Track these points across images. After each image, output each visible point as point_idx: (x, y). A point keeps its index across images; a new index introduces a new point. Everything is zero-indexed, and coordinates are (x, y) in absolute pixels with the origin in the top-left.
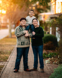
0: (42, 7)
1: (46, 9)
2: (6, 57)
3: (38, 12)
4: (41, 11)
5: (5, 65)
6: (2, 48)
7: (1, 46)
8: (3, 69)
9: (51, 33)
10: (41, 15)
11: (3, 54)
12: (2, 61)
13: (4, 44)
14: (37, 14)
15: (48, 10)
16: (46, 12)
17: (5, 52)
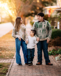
1: (52, 2)
2: (11, 54)
3: (43, 5)
4: (46, 4)
5: (12, 62)
7: (5, 43)
8: (10, 67)
10: (46, 9)
11: (8, 51)
12: (8, 59)
14: (42, 8)
15: (54, 4)
16: (52, 5)
17: (10, 49)
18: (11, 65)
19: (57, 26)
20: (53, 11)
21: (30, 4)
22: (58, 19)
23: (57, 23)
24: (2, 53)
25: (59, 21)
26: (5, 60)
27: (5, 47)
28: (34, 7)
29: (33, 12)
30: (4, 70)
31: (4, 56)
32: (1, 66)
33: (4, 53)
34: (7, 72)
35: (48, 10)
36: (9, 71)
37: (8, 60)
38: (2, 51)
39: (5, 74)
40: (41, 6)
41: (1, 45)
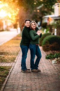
0: (46, 10)
2: (13, 58)
3: (42, 15)
4: (46, 14)
5: (13, 65)
6: (9, 49)
7: (8, 47)
8: (11, 70)
9: (55, 34)
11: (10, 55)
12: (10, 62)
13: (11, 45)
14: (42, 17)
15: (52, 13)
16: (50, 14)
17: (12, 53)
18: (12, 68)
19: (54, 32)
23: (54, 30)
24: (5, 57)
25: (56, 28)
26: (7, 64)
27: (8, 52)
30: (5, 73)
31: (7, 60)
33: (7, 57)
34: (8, 75)
37: (9, 64)
38: (5, 55)
39: (6, 77)
41: (4, 49)
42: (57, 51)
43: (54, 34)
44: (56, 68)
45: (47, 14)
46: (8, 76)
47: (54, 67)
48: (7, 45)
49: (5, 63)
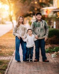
1: (49, 3)
2: (11, 52)
4: (44, 6)
5: (11, 59)
7: (5, 41)
8: (10, 63)
10: (44, 10)
11: (8, 49)
12: (8, 56)
14: (40, 9)
15: (51, 5)
16: (49, 6)
17: (9, 47)
18: (10, 62)
19: (53, 25)
20: (50, 11)
21: (28, 5)
22: (54, 19)
24: (2, 51)
26: (4, 57)
27: (5, 45)
28: (32, 8)
29: (31, 12)
30: (4, 67)
31: (4, 53)
32: (1, 63)
33: (4, 51)
34: (7, 68)
35: (45, 11)
36: (8, 68)
37: (7, 57)
38: (2, 49)
39: (5, 70)
40: (39, 7)
42: (56, 44)
43: (53, 27)
44: (55, 61)
45: (46, 6)
46: (7, 70)
47: (54, 60)
48: (3, 38)
49: (2, 57)
